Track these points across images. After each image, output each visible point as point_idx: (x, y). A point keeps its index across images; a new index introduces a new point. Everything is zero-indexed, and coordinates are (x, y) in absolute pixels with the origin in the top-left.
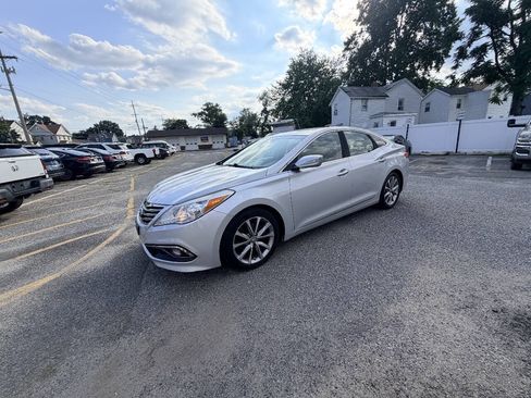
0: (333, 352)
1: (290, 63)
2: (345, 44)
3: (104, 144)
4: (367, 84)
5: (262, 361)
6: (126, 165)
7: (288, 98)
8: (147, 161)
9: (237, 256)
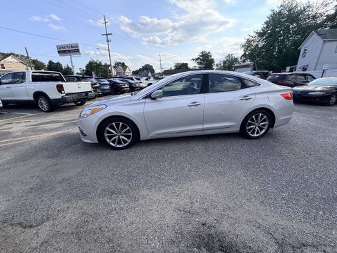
7: (261, 44)
9: (108, 140)
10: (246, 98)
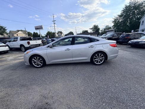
9: (34, 64)
10: (92, 47)
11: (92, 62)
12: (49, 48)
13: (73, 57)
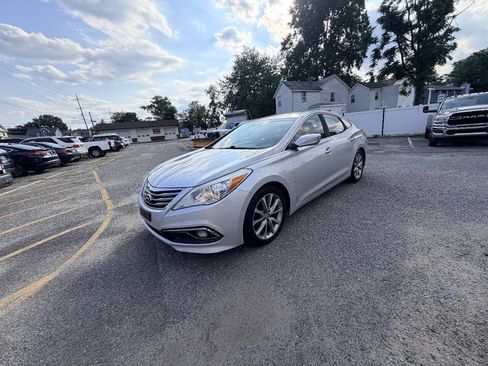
0: (382, 308)
1: (235, 59)
2: (282, 44)
3: (53, 138)
4: (304, 79)
5: (325, 327)
6: (80, 158)
7: (235, 91)
8: (103, 154)
9: (256, 233)
11: (351, 180)
12: (289, 153)
13: (333, 172)
